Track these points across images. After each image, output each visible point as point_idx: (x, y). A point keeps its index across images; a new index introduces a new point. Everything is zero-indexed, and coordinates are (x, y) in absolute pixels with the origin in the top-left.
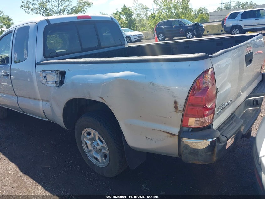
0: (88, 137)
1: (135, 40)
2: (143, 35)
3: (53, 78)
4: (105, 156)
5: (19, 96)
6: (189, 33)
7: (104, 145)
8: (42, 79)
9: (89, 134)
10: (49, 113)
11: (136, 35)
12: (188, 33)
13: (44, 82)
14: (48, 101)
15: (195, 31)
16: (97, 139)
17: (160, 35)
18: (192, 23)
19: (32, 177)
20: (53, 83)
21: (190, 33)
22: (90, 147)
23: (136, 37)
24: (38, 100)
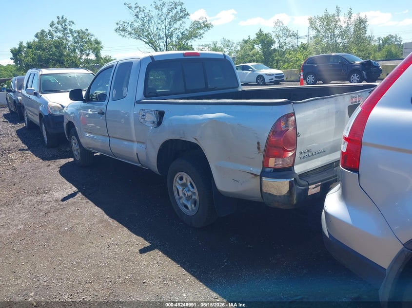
0: (180, 182)
1: (271, 82)
2: (283, 74)
3: (151, 118)
4: (195, 203)
5: (112, 137)
6: (354, 76)
7: (195, 190)
8: (140, 118)
9: (181, 179)
10: (143, 157)
11: (273, 75)
12: (352, 76)
13: (142, 120)
14: (143, 143)
15: (364, 73)
16: (189, 184)
17: (309, 77)
18: (362, 61)
19: (117, 221)
20: (151, 123)
21: (357, 75)
22: (181, 195)
23: (273, 77)
24: (132, 141)
